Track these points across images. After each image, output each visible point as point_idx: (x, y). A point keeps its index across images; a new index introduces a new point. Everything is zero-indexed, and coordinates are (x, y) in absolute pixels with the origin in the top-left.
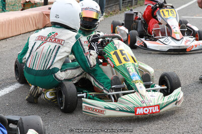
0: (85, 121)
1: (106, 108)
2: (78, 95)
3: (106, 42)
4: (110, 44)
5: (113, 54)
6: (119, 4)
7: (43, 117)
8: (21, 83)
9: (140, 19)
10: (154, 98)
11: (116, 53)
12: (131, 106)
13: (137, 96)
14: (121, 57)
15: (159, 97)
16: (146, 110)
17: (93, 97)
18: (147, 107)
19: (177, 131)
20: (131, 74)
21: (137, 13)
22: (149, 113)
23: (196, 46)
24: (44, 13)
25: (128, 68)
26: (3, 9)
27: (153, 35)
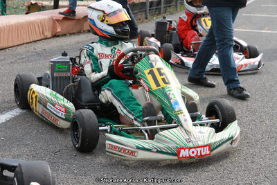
0: (109, 165)
1: (138, 148)
2: (100, 128)
3: (139, 56)
4: (144, 60)
5: (149, 73)
6: (145, 11)
7: (52, 157)
8: (23, 108)
9: (174, 29)
10: (203, 135)
11: (151, 72)
12: (172, 145)
13: (181, 132)
14: (159, 78)
15: (210, 133)
16: (193, 152)
17: (120, 131)
18: (195, 148)
19: (235, 181)
20: (172, 101)
21: (171, 22)
22: (196, 156)
23: (246, 65)
24: (54, 18)
25: (168, 93)
26: (2, 12)
27: (192, 50)
